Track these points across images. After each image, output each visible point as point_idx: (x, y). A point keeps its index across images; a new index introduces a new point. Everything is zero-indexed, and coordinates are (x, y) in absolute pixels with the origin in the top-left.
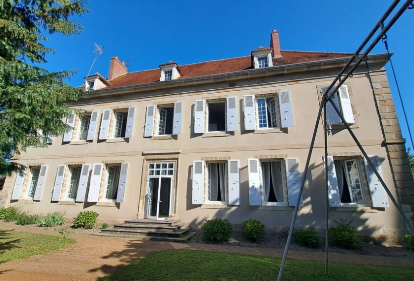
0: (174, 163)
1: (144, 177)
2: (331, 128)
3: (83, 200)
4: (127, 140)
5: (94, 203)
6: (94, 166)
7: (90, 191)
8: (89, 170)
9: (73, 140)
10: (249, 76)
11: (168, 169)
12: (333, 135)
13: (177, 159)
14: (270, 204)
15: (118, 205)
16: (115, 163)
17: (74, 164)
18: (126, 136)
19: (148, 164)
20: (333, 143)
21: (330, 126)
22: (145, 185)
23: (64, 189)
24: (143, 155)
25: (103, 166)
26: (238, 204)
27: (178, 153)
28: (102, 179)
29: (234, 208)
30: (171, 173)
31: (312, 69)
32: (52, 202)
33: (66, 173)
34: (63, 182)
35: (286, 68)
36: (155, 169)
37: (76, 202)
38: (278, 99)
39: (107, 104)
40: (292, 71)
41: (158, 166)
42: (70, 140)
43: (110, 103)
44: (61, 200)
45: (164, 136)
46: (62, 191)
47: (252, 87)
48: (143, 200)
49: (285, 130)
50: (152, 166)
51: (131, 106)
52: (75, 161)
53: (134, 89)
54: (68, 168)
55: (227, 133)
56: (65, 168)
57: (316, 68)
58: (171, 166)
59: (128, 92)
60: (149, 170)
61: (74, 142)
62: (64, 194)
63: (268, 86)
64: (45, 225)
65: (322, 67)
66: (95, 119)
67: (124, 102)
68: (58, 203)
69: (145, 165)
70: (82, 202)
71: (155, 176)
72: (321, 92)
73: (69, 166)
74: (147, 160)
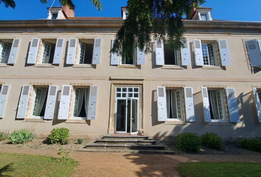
0: (139, 88)
1: (112, 98)
2: (253, 69)
3: (52, 118)
4: (94, 66)
5: (64, 121)
6: (63, 87)
7: (60, 110)
8: (57, 90)
9: (38, 63)
10: (198, 26)
11: (133, 93)
12: (254, 73)
13: (142, 85)
14: (213, 121)
15: (88, 122)
16: (83, 85)
17: (39, 84)
18: (93, 63)
19: (115, 88)
20: (255, 79)
21: (253, 68)
22: (114, 105)
23: (29, 107)
24: (110, 79)
25: (71, 88)
26: (191, 121)
27: (142, 80)
28: (71, 99)
29: (189, 124)
30: (136, 95)
31: (240, 27)
32: (16, 119)
33: (31, 92)
34: (28, 101)
35: (224, 23)
36: (122, 92)
37: (44, 119)
38: (218, 45)
39: (72, 33)
40: (227, 26)
41: (130, 90)
42: (35, 63)
43: (75, 33)
44: (27, 118)
45: (129, 66)
46: (28, 109)
47: (199, 34)
48: (112, 118)
49: (224, 68)
50: (119, 90)
51: (96, 37)
52: (41, 82)
53: (100, 23)
54: (33, 88)
55: (182, 66)
56: (30, 88)
57: (243, 27)
58: (136, 90)
59: (93, 25)
60: (116, 92)
61: (39, 65)
62: (29, 112)
63: (209, 35)
64: (15, 142)
65: (247, 27)
66: (60, 46)
67: (89, 33)
68: (24, 120)
69: (112, 88)
70: (51, 120)
71: (121, 98)
72: (245, 44)
73: (34, 86)
74: (114, 84)
